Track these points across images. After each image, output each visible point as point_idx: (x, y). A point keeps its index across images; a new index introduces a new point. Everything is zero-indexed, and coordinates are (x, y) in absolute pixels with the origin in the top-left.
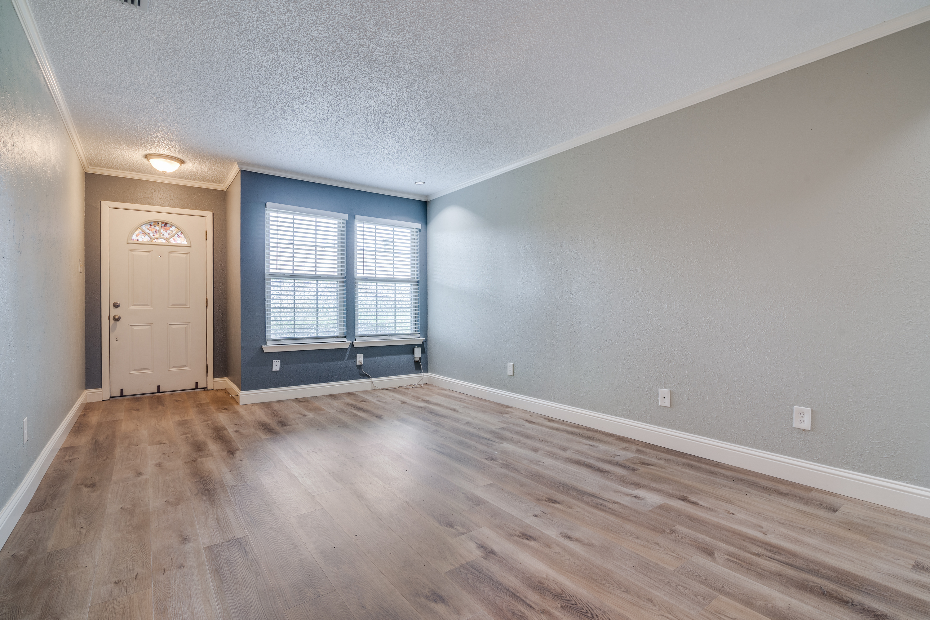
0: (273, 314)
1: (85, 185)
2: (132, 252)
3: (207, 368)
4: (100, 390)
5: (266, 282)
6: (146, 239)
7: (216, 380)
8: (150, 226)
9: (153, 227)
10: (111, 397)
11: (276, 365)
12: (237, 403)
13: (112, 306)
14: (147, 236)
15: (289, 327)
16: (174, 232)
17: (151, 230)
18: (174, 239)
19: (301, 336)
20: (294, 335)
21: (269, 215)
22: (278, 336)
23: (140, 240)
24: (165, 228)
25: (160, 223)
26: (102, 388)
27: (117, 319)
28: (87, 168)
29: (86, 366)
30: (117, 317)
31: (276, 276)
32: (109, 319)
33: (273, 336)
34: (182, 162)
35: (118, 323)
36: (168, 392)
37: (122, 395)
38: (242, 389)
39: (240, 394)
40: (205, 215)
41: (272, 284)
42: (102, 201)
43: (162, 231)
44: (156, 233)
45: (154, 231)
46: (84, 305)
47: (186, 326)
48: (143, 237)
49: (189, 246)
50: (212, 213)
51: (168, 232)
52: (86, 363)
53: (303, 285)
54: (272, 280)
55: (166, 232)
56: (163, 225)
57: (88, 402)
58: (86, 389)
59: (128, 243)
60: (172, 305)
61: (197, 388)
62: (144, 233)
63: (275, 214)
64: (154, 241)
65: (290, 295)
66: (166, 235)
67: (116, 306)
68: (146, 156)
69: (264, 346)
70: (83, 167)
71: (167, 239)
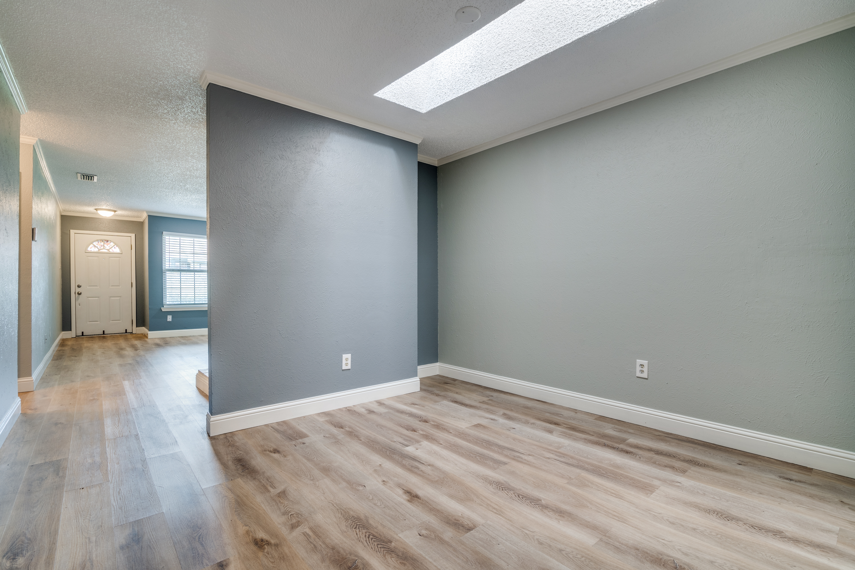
0: (167, 291)
1: (61, 222)
2: (88, 257)
3: (132, 321)
4: (70, 332)
5: (164, 274)
6: (96, 250)
7: (138, 328)
8: (98, 243)
9: (100, 243)
10: (76, 336)
11: (170, 318)
12: (147, 338)
13: (77, 287)
14: (96, 248)
15: (177, 298)
16: (112, 246)
17: (99, 245)
18: (112, 250)
19: (185, 303)
20: (181, 302)
21: (165, 238)
22: (171, 303)
23: (93, 250)
24: (107, 243)
25: (104, 241)
26: (71, 331)
27: (79, 294)
28: (62, 213)
29: (62, 319)
30: (80, 293)
31: (170, 270)
32: (75, 294)
33: (168, 303)
34: (115, 211)
35: (80, 296)
36: (109, 334)
37: (83, 335)
38: (150, 330)
39: (149, 333)
40: (130, 236)
41: (167, 275)
42: (71, 230)
43: (105, 245)
44: (102, 246)
45: (100, 245)
46: (61, 286)
47: (119, 298)
48: (94, 249)
49: (121, 253)
50: (134, 234)
51: (109, 246)
52: (62, 317)
53: (186, 275)
54: (167, 273)
55: (108, 246)
56: (106, 242)
57: (64, 338)
58: (63, 331)
59: (86, 252)
60: (111, 286)
61: (126, 332)
62: (95, 246)
63: (168, 237)
64: (100, 251)
65: (178, 281)
66: (108, 248)
67: (79, 286)
68: (96, 209)
69: (162, 308)
70: (60, 212)
71: (108, 250)
